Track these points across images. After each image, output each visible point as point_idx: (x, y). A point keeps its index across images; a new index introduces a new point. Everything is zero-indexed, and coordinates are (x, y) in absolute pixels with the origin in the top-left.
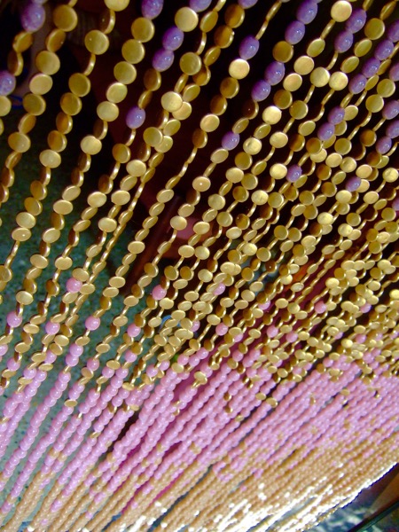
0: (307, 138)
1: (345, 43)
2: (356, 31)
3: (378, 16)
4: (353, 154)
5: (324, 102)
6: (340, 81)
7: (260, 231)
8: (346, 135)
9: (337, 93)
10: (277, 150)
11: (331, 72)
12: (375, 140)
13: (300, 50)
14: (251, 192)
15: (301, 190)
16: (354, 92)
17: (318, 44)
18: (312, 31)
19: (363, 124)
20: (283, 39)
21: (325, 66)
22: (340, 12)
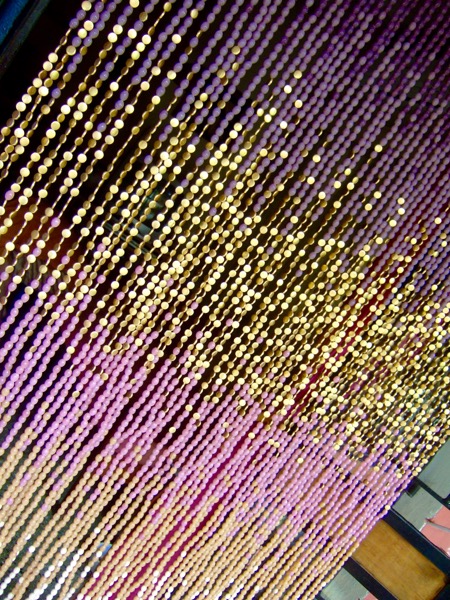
0: (219, 192)
1: (235, 148)
2: (240, 144)
3: (249, 140)
4: (242, 208)
5: (226, 175)
6: (234, 166)
7: (195, 244)
8: (238, 197)
9: (232, 171)
10: (205, 195)
11: (230, 161)
12: (252, 203)
13: (217, 146)
14: (192, 216)
15: (217, 224)
16: (241, 173)
17: (224, 147)
19: (246, 193)
20: (210, 141)
21: (227, 157)
22: (233, 134)
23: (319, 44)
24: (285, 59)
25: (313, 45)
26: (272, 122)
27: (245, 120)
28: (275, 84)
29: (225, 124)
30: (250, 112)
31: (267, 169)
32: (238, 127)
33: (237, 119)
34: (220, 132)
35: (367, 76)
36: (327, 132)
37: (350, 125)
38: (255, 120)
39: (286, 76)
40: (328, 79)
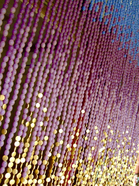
0: (20, 178)
1: (21, 151)
2: (23, 147)
3: (26, 142)
4: (35, 178)
5: (21, 167)
6: (23, 160)
8: (31, 173)
9: (24, 163)
10: (13, 185)
11: (20, 159)
12: (39, 172)
13: (10, 156)
16: (28, 161)
17: (14, 154)
18: (11, 151)
19: (34, 169)
20: (4, 155)
21: (18, 158)
22: (17, 144)
23: (46, 76)
24: (32, 90)
25: (43, 77)
26: (36, 125)
27: (21, 133)
28: (31, 106)
29: (10, 141)
30: (22, 127)
32: (18, 138)
33: (16, 135)
34: (9, 147)
35: (70, 82)
36: (62, 116)
37: (70, 107)
38: (26, 129)
39: (35, 99)
40: (55, 91)
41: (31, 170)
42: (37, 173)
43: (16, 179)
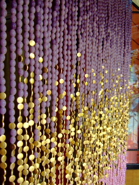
0: (33, 143)
1: (26, 113)
2: (27, 109)
3: (30, 102)
4: (47, 138)
5: (31, 131)
6: (31, 123)
7: (38, 178)
9: (33, 126)
10: (28, 152)
11: (28, 122)
12: (50, 130)
13: (16, 122)
14: (28, 169)
15: (41, 158)
16: (37, 123)
17: (20, 118)
18: (16, 116)
19: (45, 129)
20: (10, 123)
21: (25, 121)
22: (20, 107)
23: (33, 17)
24: (21, 38)
26: (35, 80)
27: (22, 93)
28: (25, 58)
29: (12, 105)
30: (22, 86)
31: (46, 108)
32: (20, 100)
33: (17, 96)
34: (13, 112)
36: (59, 64)
37: (65, 52)
38: (26, 87)
39: (27, 49)
40: (46, 35)
41: (42, 131)
42: (48, 133)
43: (29, 145)
